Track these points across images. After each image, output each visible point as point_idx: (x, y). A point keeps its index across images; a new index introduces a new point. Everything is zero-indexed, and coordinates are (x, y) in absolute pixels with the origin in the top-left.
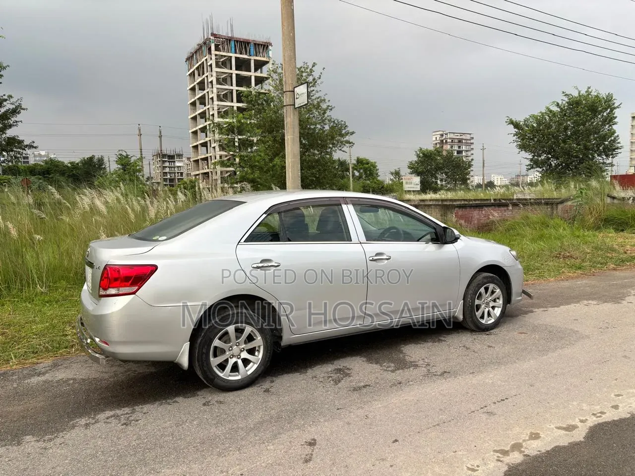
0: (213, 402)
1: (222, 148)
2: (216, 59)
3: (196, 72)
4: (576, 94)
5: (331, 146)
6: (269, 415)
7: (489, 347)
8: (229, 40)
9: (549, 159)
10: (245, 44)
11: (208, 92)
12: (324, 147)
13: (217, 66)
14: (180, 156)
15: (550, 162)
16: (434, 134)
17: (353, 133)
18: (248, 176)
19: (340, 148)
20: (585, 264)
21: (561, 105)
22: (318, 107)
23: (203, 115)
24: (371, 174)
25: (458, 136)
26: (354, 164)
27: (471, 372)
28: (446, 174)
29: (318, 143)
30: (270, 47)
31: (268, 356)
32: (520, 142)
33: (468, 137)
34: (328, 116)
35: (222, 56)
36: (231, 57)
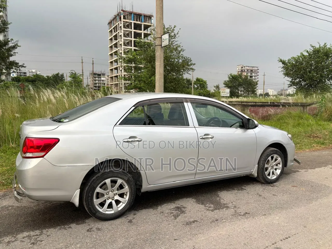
0: (94, 229)
1: (125, 70)
2: (123, 23)
3: (113, 30)
4: (317, 46)
5: (182, 71)
6: (128, 242)
7: (274, 195)
8: (131, 13)
9: (300, 81)
10: (139, 16)
11: (119, 41)
12: (178, 71)
13: (124, 27)
14: (104, 74)
15: (301, 83)
16: (238, 66)
17: (194, 64)
18: (137, 85)
19: (187, 72)
20: (326, 141)
21: (309, 52)
22: (176, 49)
23: (116, 53)
24: (203, 87)
25: (251, 68)
26: (195, 81)
27: (264, 213)
28: (244, 88)
29: (175, 69)
30: (152, 18)
31: (132, 199)
32: (285, 71)
33: (256, 69)
34: (181, 55)
35: (127, 22)
36: (132, 23)
